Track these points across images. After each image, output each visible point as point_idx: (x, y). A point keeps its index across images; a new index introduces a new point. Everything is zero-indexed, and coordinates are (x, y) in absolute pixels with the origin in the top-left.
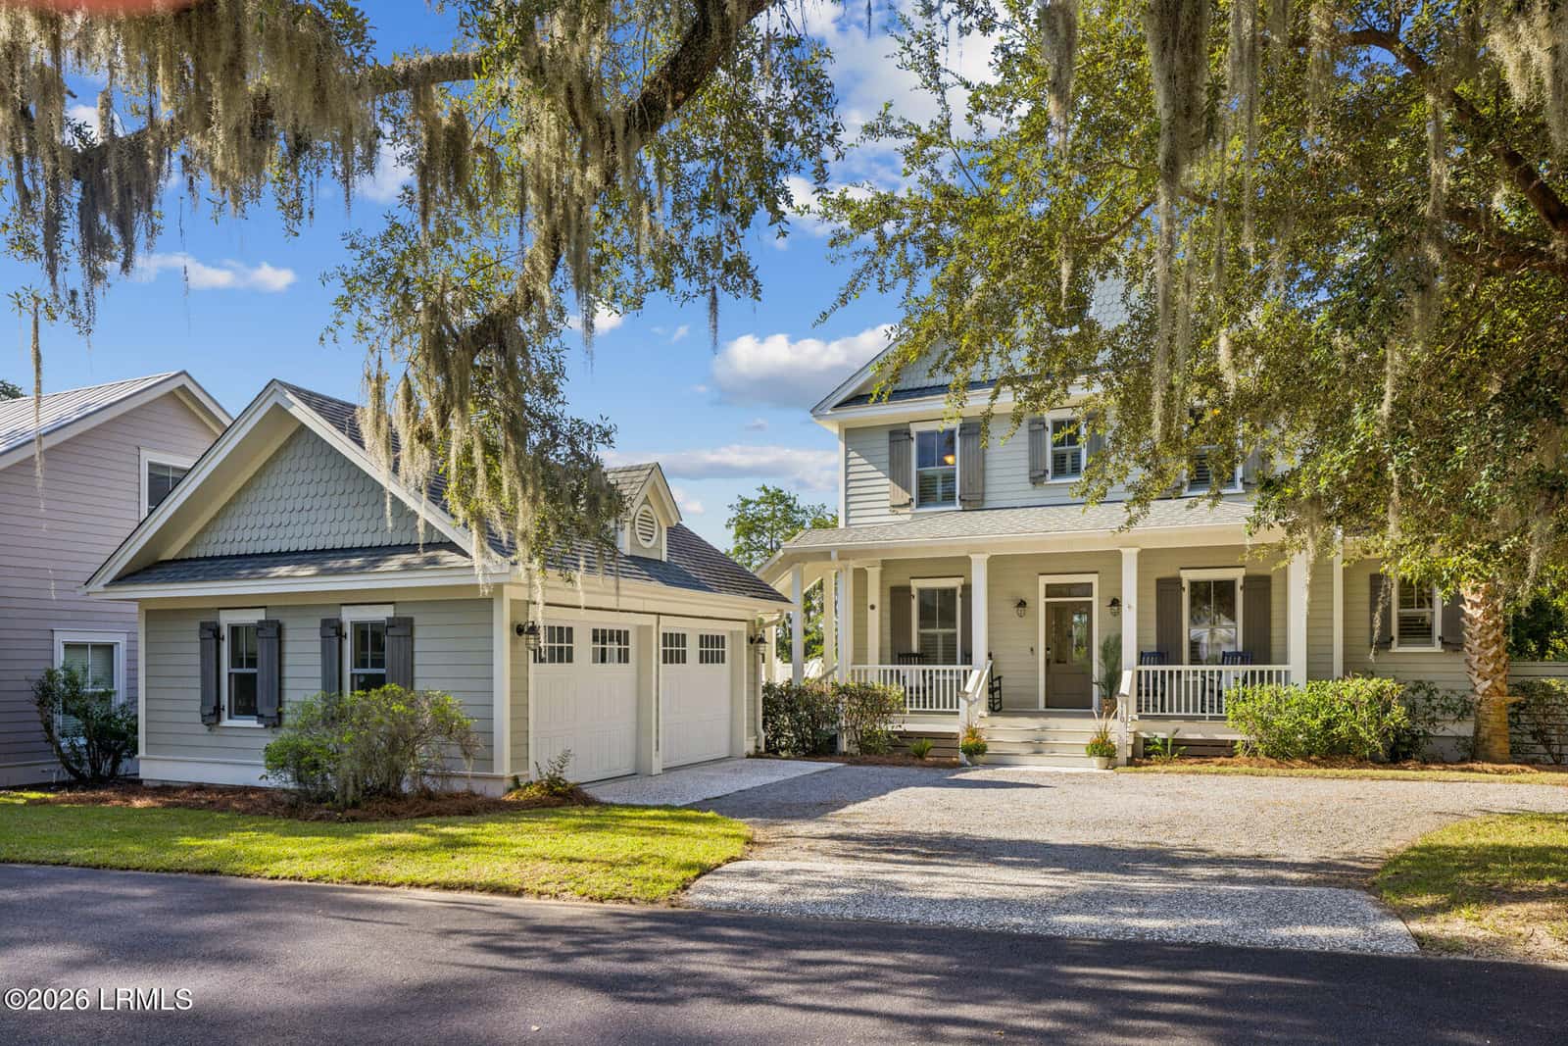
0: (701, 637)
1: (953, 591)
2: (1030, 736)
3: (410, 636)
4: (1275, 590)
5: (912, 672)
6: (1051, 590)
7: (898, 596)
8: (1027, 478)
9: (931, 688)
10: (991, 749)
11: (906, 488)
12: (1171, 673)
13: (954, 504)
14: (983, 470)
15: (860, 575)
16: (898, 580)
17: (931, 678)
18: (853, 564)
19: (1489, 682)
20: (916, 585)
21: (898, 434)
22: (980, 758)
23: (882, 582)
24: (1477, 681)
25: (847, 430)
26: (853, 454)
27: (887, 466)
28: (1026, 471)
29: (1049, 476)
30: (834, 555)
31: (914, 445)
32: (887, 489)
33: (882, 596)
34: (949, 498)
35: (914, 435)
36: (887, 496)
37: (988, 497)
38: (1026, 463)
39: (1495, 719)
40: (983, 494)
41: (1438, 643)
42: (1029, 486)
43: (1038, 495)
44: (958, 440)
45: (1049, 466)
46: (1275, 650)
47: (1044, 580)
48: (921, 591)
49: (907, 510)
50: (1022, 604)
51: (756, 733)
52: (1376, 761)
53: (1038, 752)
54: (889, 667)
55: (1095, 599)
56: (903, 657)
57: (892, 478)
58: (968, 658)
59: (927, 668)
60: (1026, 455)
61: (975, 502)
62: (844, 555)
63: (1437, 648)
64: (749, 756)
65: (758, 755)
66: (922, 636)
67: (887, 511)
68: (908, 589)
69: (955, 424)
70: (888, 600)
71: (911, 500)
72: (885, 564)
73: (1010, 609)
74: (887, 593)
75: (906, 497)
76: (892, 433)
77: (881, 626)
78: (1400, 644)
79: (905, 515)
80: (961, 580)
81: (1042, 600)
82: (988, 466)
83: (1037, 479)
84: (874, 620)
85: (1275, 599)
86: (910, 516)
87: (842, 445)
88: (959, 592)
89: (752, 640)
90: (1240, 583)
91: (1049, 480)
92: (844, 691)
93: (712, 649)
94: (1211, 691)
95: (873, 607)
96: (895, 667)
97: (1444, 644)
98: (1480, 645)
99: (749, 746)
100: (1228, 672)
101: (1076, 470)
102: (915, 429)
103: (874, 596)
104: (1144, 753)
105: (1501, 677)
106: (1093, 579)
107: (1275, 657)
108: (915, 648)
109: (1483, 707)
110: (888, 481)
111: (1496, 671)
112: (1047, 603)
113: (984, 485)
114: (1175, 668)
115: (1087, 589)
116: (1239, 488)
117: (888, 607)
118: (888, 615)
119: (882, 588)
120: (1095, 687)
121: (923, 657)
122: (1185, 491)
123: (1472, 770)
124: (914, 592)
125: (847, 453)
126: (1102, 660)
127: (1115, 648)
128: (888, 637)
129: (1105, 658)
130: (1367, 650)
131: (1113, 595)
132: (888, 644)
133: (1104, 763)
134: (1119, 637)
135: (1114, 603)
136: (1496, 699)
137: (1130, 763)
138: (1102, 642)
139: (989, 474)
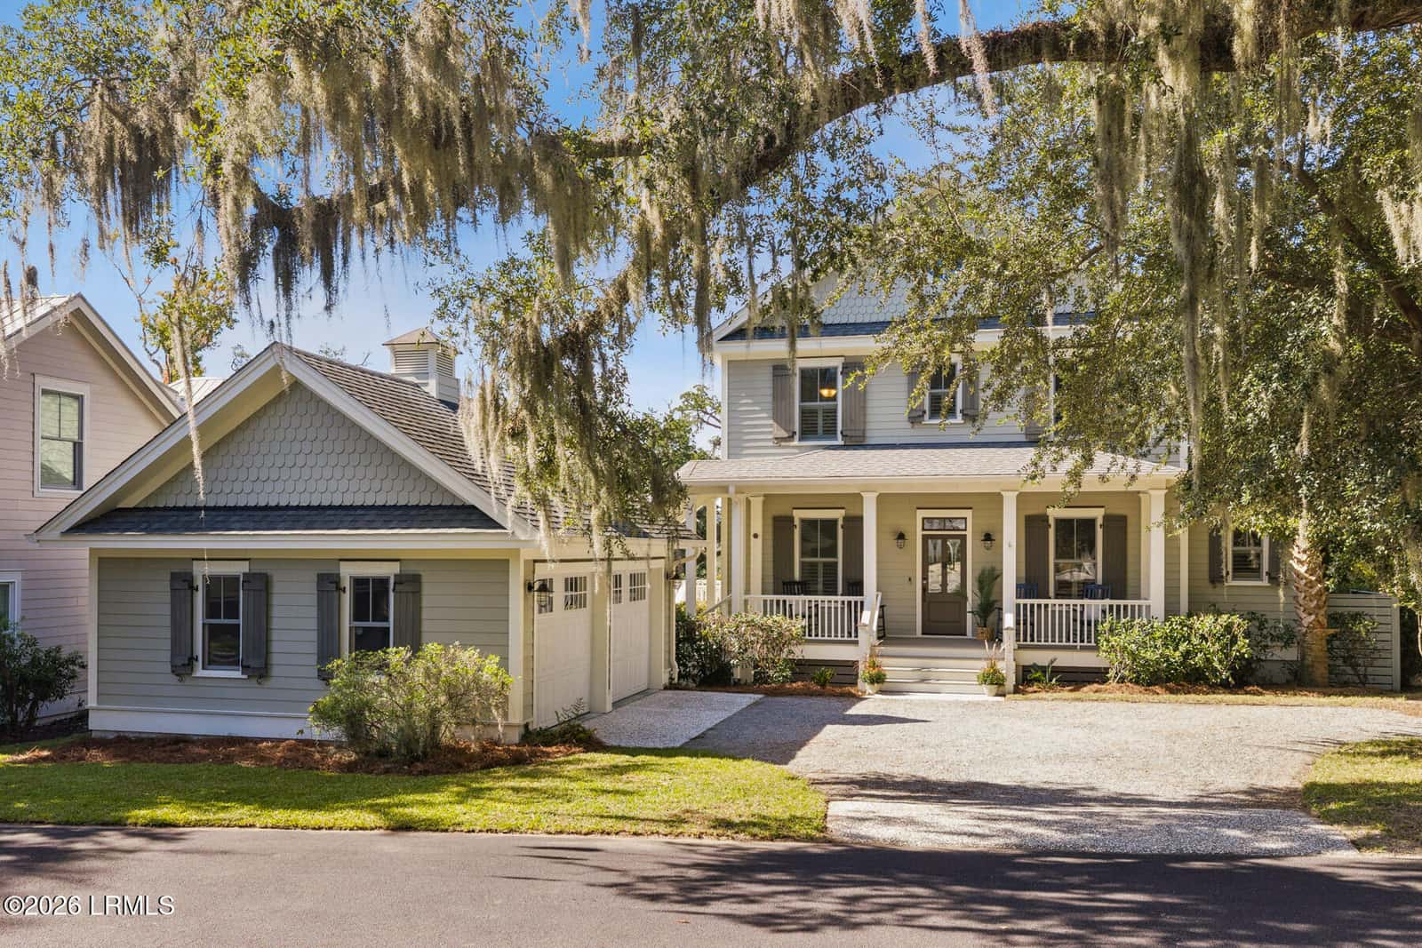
0: (631, 576)
1: (835, 522)
3: (418, 593)
4: (1130, 529)
5: (798, 601)
6: (928, 523)
7: (780, 526)
8: (906, 418)
9: (817, 615)
10: (890, 677)
11: (789, 421)
12: (1039, 606)
13: (836, 440)
14: (864, 408)
15: (748, 504)
16: (781, 510)
17: (817, 608)
19: (1313, 617)
20: (798, 515)
21: (781, 369)
22: (881, 687)
23: (764, 511)
24: (1303, 615)
25: (729, 362)
27: (770, 399)
28: (905, 411)
29: (927, 416)
31: (797, 380)
33: (764, 525)
34: (830, 431)
35: (797, 371)
36: (769, 429)
37: (868, 434)
38: (905, 402)
39: (1317, 648)
40: (864, 429)
41: (1266, 578)
42: (909, 425)
43: (918, 435)
44: (840, 375)
45: (926, 406)
46: (1131, 582)
48: (804, 522)
49: (790, 443)
50: (901, 536)
51: (671, 664)
52: (1226, 687)
53: (925, 680)
54: (774, 597)
55: (969, 533)
56: (789, 587)
57: (775, 412)
58: (855, 587)
59: (813, 598)
60: (905, 395)
61: (855, 436)
62: (741, 488)
63: (1264, 582)
64: (666, 688)
66: (804, 565)
67: (770, 444)
68: (791, 519)
69: (837, 364)
70: (770, 529)
71: (794, 433)
72: (767, 497)
73: (891, 542)
74: (770, 522)
75: (789, 431)
76: (775, 368)
77: (764, 555)
78: (1234, 578)
79: (789, 448)
80: (843, 512)
81: (920, 533)
82: (869, 403)
83: (915, 419)
84: (757, 547)
85: (1130, 536)
86: (792, 449)
88: (840, 523)
89: (668, 576)
90: (1100, 521)
91: (927, 420)
93: (638, 587)
94: (1075, 620)
95: (756, 536)
96: (782, 597)
97: (1272, 579)
99: (665, 679)
100: (1096, 605)
101: (951, 412)
102: (799, 365)
103: (757, 525)
104: (1028, 679)
105: (1322, 612)
106: (968, 514)
107: (1130, 590)
108: (797, 576)
109: (1307, 638)
110: (771, 420)
111: (1318, 607)
112: (923, 536)
113: (865, 423)
114: (1043, 602)
115: (961, 524)
117: (770, 537)
118: (770, 543)
119: (764, 517)
120: (969, 616)
121: (805, 587)
124: (797, 522)
126: (977, 591)
127: (989, 580)
128: (770, 565)
129: (981, 589)
130: (1207, 583)
131: (986, 530)
132: (770, 572)
133: (995, 691)
134: (993, 569)
135: (988, 537)
136: (1318, 631)
137: (1016, 691)
138: (977, 574)
139: (869, 411)
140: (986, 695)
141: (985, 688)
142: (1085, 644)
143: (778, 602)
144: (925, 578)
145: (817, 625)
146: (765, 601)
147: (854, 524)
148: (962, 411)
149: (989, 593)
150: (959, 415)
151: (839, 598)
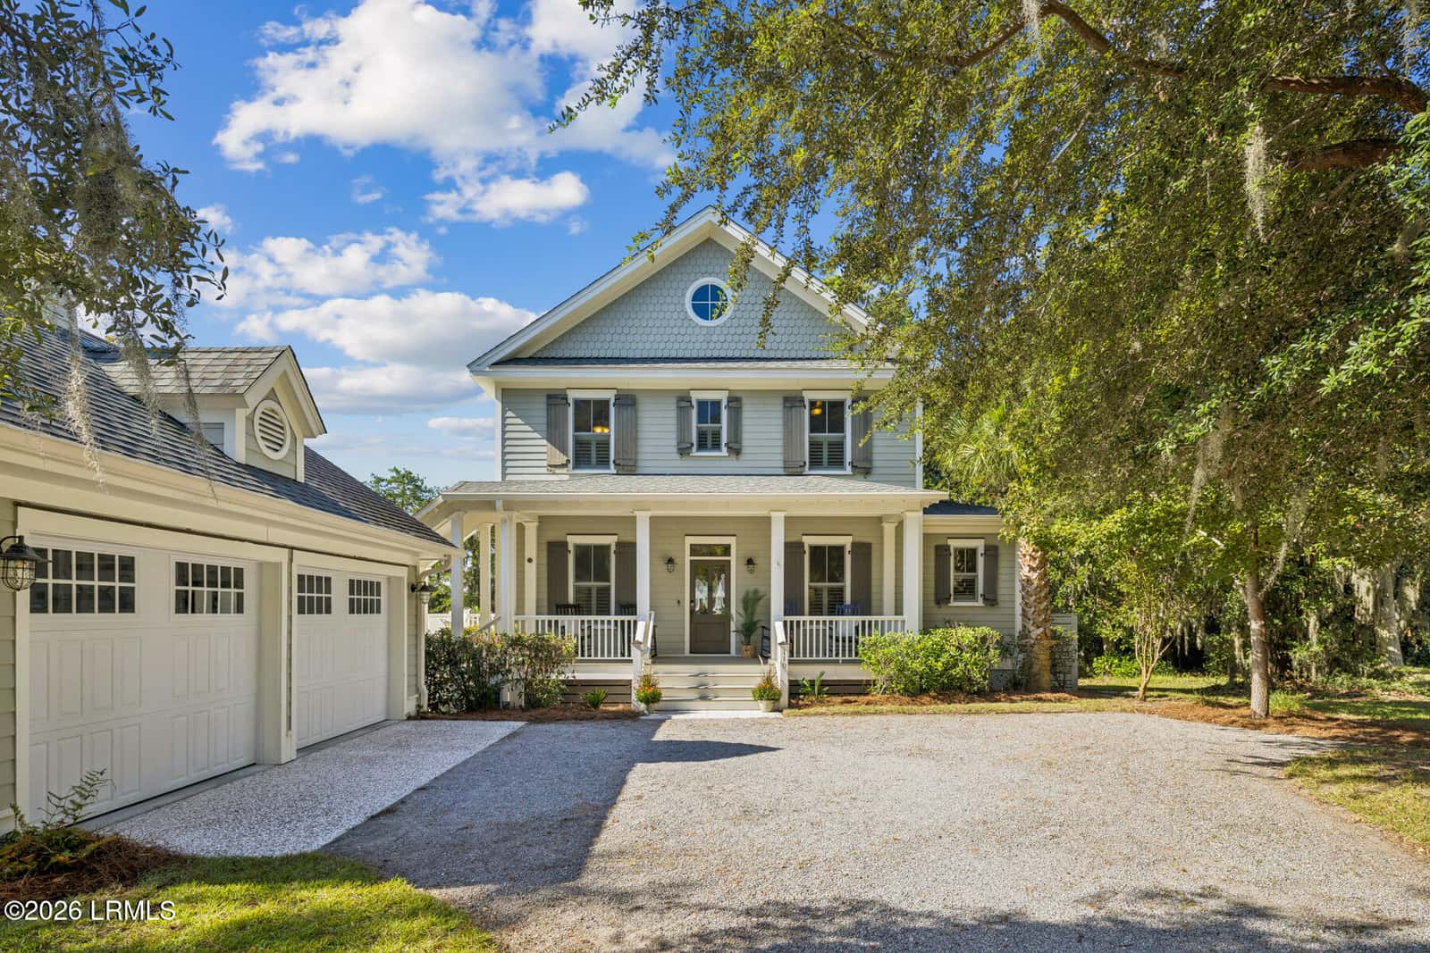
0: (351, 582)
1: (608, 547)
2: (694, 682)
4: (875, 554)
5: (571, 621)
6: (695, 550)
7: (555, 551)
8: (675, 450)
9: (589, 637)
10: (665, 695)
11: (564, 451)
12: (798, 622)
13: (609, 468)
14: (636, 439)
15: (521, 528)
16: (554, 535)
17: (589, 627)
18: (516, 516)
19: (1042, 629)
20: (573, 541)
21: (555, 399)
22: (656, 706)
23: (539, 536)
24: (1032, 628)
25: (503, 390)
26: (510, 414)
27: (544, 428)
28: (674, 443)
29: (695, 449)
30: (499, 504)
31: (571, 410)
32: (544, 449)
33: (538, 550)
34: (603, 461)
35: (571, 401)
36: (544, 456)
37: (639, 464)
38: (674, 435)
39: (1043, 658)
40: (636, 461)
41: (980, 599)
42: (677, 456)
43: (685, 465)
44: (612, 410)
45: (694, 439)
46: (874, 604)
47: (690, 540)
48: (577, 547)
49: (564, 471)
50: (670, 561)
51: (418, 690)
53: (703, 698)
54: (546, 618)
55: (733, 558)
56: (562, 608)
57: (549, 440)
58: (629, 607)
59: (586, 618)
60: (674, 428)
61: (628, 467)
62: (510, 505)
63: (980, 603)
64: (409, 718)
65: (420, 716)
66: (578, 590)
67: (544, 470)
68: (565, 544)
69: (610, 395)
70: (545, 554)
71: (568, 461)
72: (542, 520)
73: (663, 567)
74: (544, 547)
75: (563, 459)
76: (549, 397)
77: (538, 579)
78: (955, 599)
79: (563, 475)
80: (615, 538)
81: (688, 558)
82: (641, 435)
83: (683, 451)
84: (531, 571)
85: (874, 561)
86: (567, 477)
87: (499, 405)
88: (613, 548)
89: (413, 588)
90: (848, 548)
91: (695, 452)
92: (517, 642)
93: (364, 597)
94: (831, 637)
95: (530, 560)
96: (553, 618)
97: (985, 600)
98: (1035, 601)
99: (409, 707)
100: (844, 622)
101: (717, 446)
102: (573, 395)
103: (531, 550)
104: (798, 694)
106: (731, 541)
107: (874, 609)
108: (571, 600)
109: (1036, 648)
110: (545, 442)
111: (1043, 621)
112: (691, 561)
113: (636, 453)
114: (801, 618)
115: (726, 550)
116: (849, 470)
117: (544, 561)
118: (544, 569)
119: (539, 544)
120: (733, 636)
121: (578, 609)
122: (807, 471)
123: (1040, 700)
124: (571, 548)
125: (504, 412)
126: (742, 611)
127: (754, 601)
128: (545, 589)
129: (746, 609)
130: (933, 604)
131: (749, 556)
132: (545, 596)
133: (771, 706)
134: (756, 592)
135: (750, 562)
136: (1045, 642)
137: (791, 706)
138: (741, 597)
139: (641, 442)
140: (760, 711)
141: (762, 704)
142: (847, 658)
143: (550, 622)
144: (693, 601)
145: (589, 646)
146: (537, 621)
147: (627, 551)
148: (727, 445)
149: (752, 614)
150: (724, 449)
151: (613, 618)
